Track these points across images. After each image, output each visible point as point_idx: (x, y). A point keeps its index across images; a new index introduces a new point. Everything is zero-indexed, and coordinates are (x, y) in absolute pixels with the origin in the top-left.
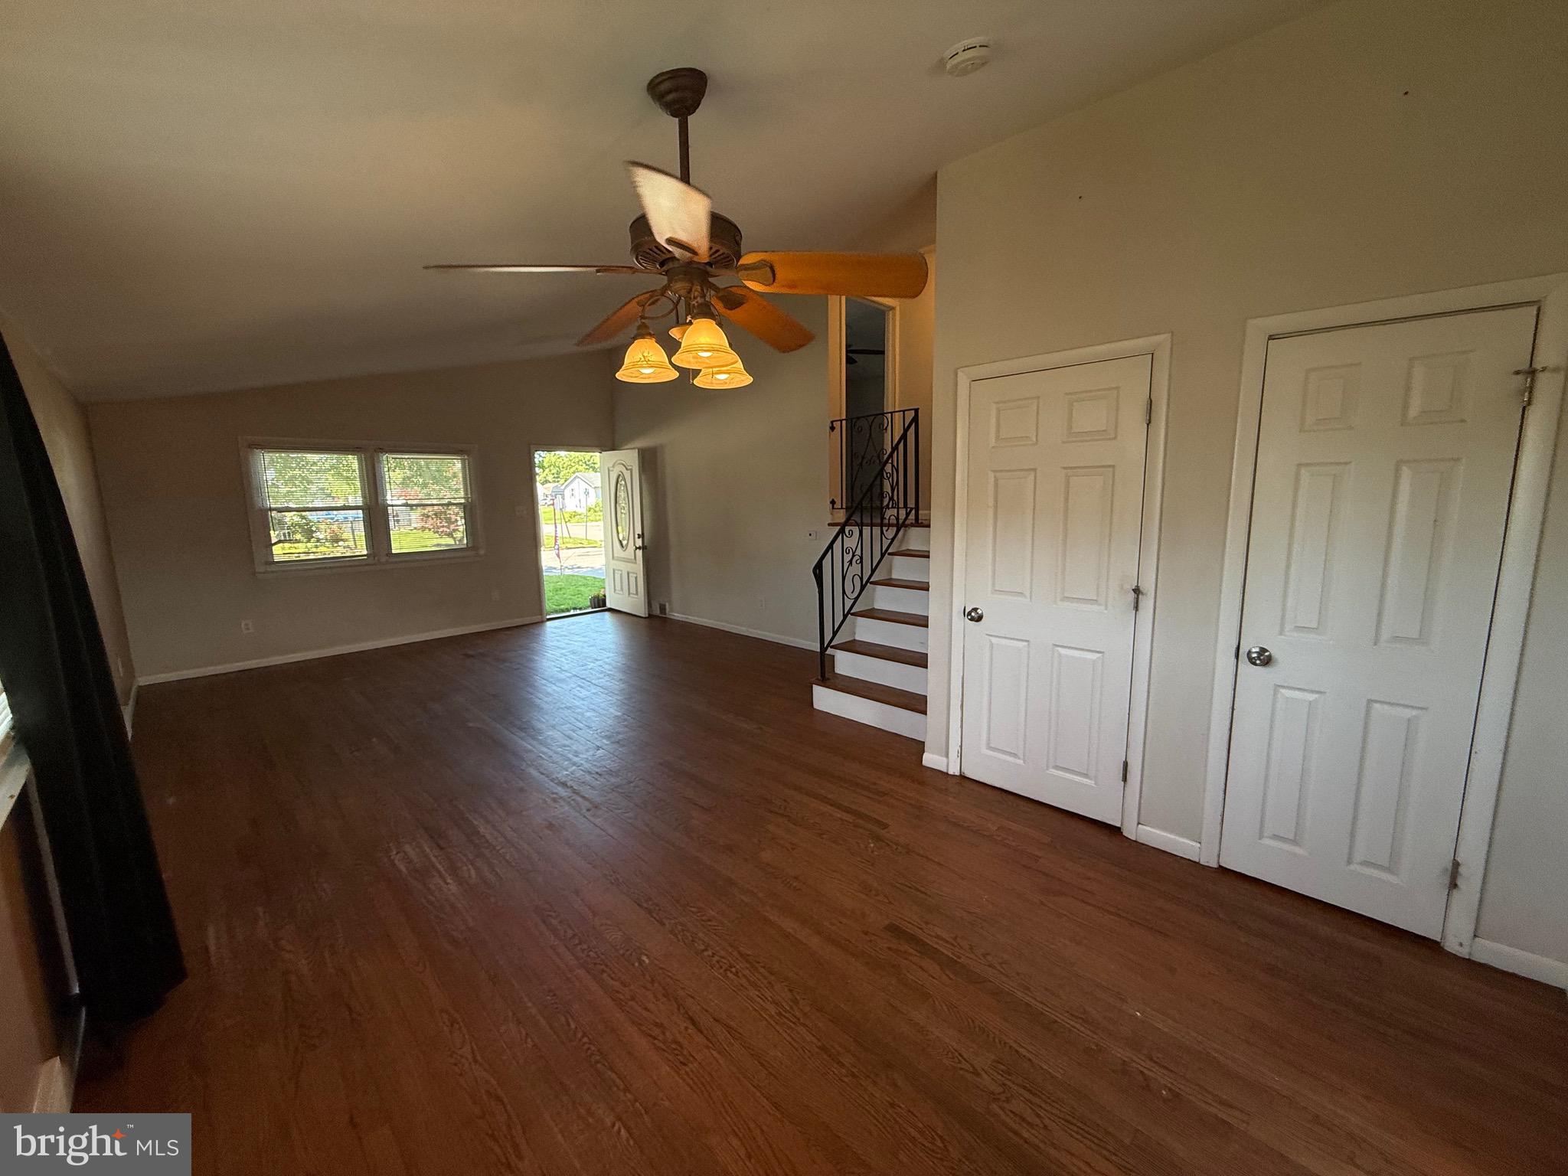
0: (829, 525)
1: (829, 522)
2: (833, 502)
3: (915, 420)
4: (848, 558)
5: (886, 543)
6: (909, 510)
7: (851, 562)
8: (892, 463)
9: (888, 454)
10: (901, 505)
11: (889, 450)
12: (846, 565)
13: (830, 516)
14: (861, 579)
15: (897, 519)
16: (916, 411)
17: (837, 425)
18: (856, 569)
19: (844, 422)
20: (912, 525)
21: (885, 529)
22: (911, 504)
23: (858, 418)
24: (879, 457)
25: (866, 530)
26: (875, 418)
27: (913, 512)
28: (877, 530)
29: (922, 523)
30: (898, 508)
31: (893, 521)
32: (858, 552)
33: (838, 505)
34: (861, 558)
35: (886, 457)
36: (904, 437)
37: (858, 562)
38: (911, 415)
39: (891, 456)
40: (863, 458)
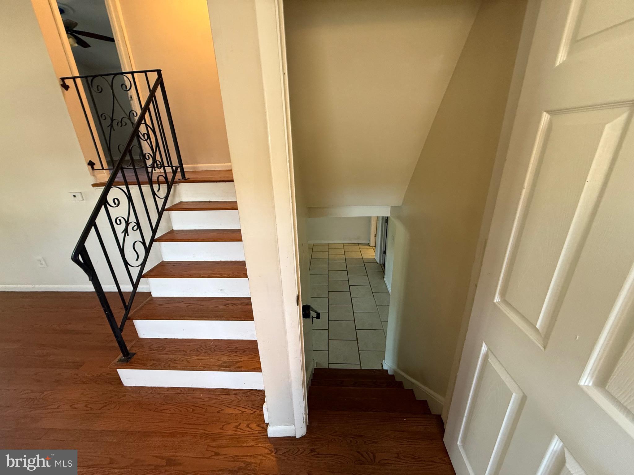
0: (94, 185)
1: (92, 183)
2: (91, 164)
3: (160, 81)
4: (120, 229)
5: (160, 203)
6: (174, 168)
7: (126, 231)
8: (145, 123)
9: (139, 115)
10: (166, 164)
11: (139, 112)
12: (121, 237)
13: (93, 177)
14: (144, 243)
15: (166, 178)
16: (159, 72)
17: (69, 82)
18: (134, 236)
19: (79, 81)
20: (180, 181)
21: (156, 187)
22: (175, 163)
23: (94, 77)
24: (130, 119)
25: (134, 190)
26: (114, 77)
27: (179, 170)
28: (146, 189)
29: (188, 178)
30: (164, 167)
31: (162, 179)
32: (132, 219)
33: (98, 166)
34: (138, 224)
35: (136, 118)
36: (152, 97)
37: (135, 228)
38: (153, 77)
39: (142, 117)
40: (112, 120)
